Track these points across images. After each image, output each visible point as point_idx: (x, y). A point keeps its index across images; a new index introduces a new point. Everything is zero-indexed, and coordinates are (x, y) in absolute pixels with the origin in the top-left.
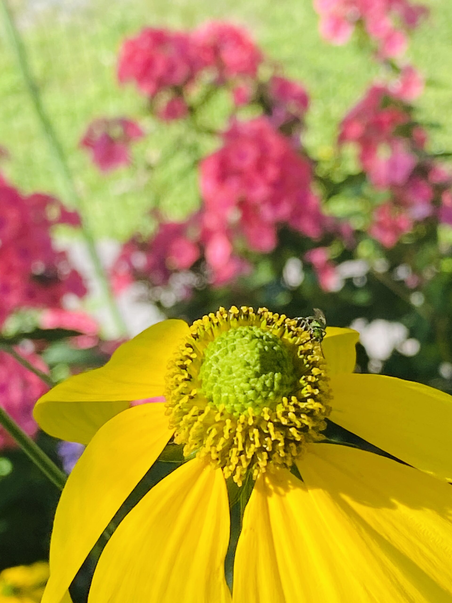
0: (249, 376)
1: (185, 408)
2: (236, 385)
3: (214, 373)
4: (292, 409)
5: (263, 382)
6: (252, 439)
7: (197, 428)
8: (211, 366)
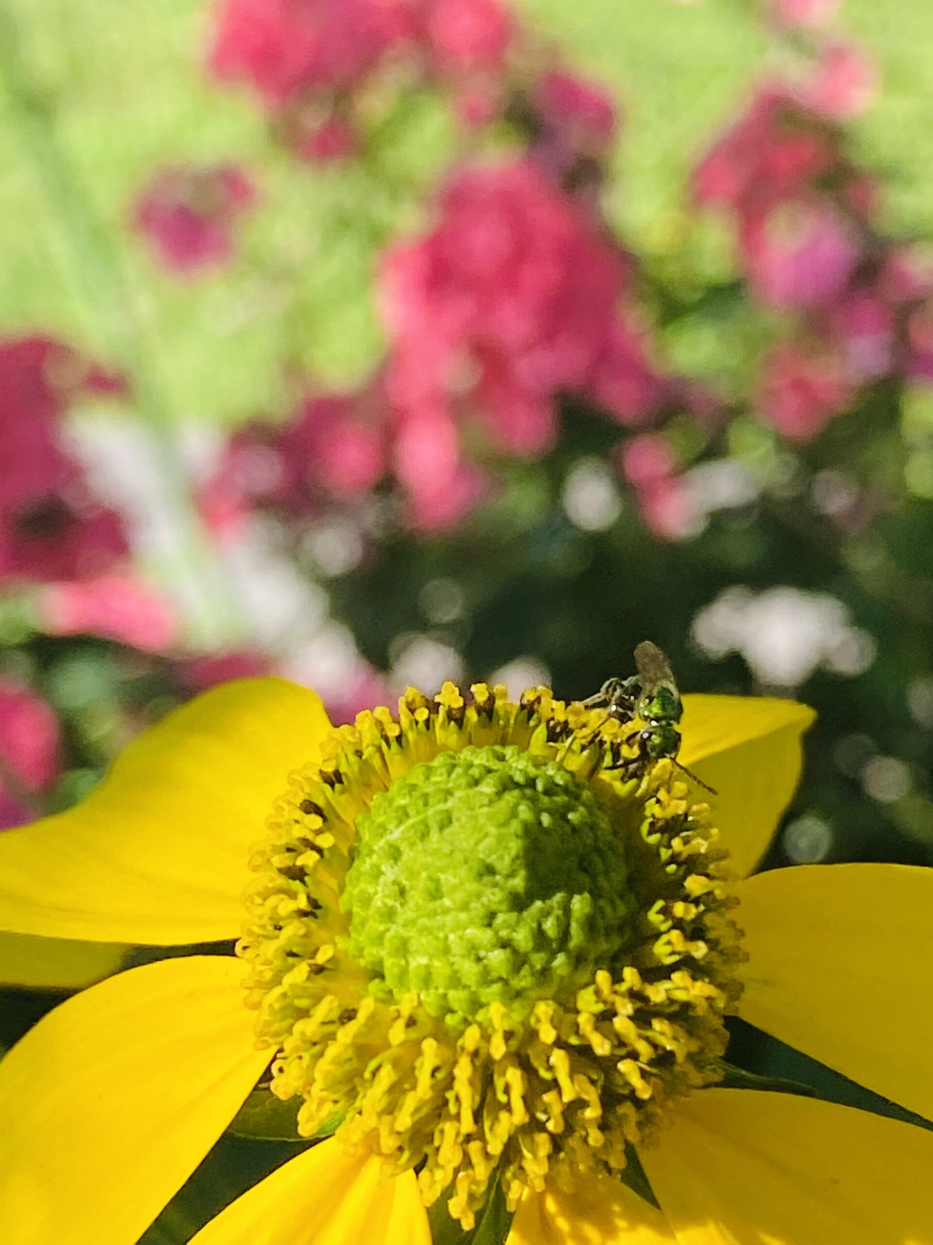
0: (494, 907)
1: (299, 997)
2: (452, 931)
3: (385, 896)
4: (626, 1008)
5: (535, 925)
6: (503, 1098)
7: (336, 1061)
8: (377, 873)
